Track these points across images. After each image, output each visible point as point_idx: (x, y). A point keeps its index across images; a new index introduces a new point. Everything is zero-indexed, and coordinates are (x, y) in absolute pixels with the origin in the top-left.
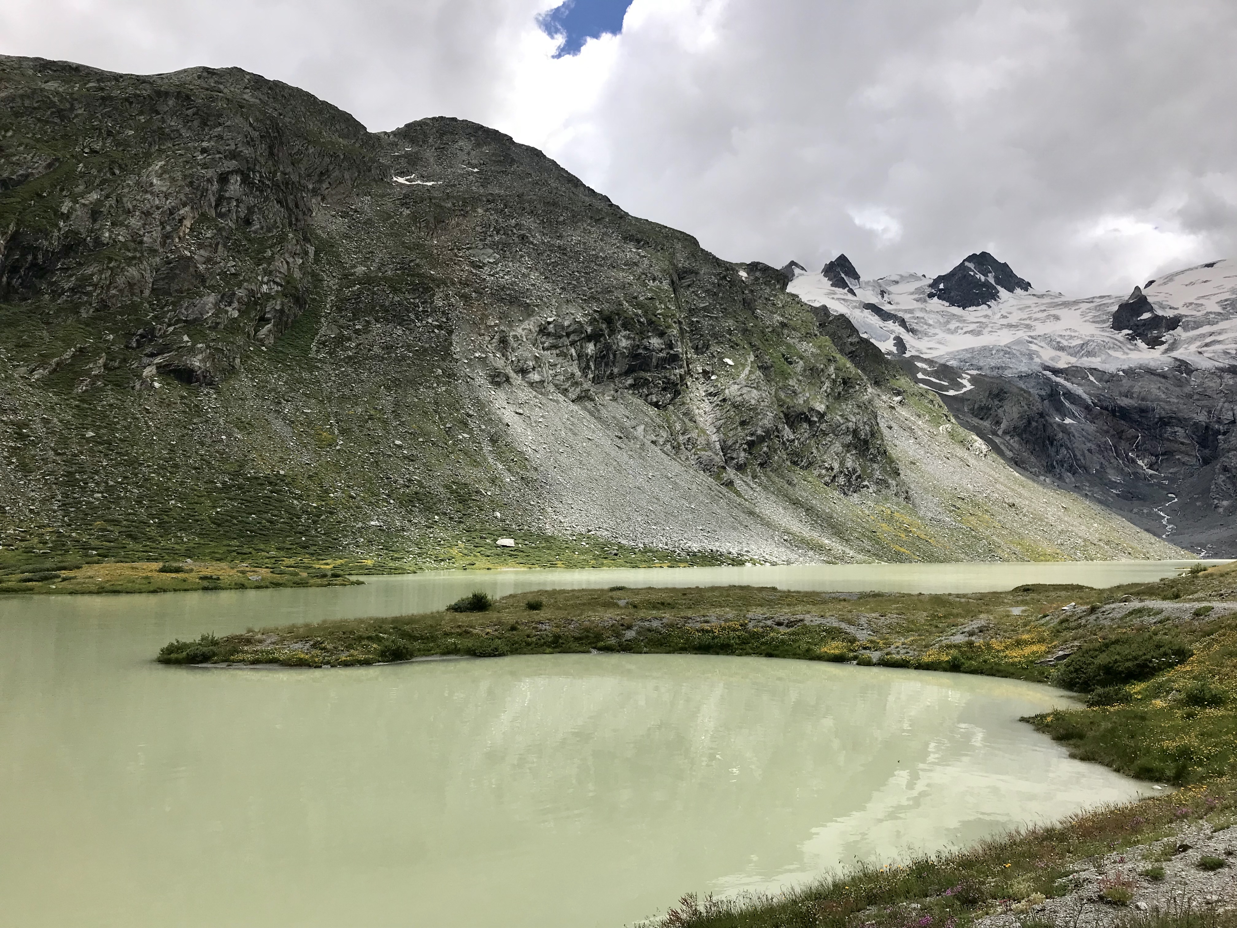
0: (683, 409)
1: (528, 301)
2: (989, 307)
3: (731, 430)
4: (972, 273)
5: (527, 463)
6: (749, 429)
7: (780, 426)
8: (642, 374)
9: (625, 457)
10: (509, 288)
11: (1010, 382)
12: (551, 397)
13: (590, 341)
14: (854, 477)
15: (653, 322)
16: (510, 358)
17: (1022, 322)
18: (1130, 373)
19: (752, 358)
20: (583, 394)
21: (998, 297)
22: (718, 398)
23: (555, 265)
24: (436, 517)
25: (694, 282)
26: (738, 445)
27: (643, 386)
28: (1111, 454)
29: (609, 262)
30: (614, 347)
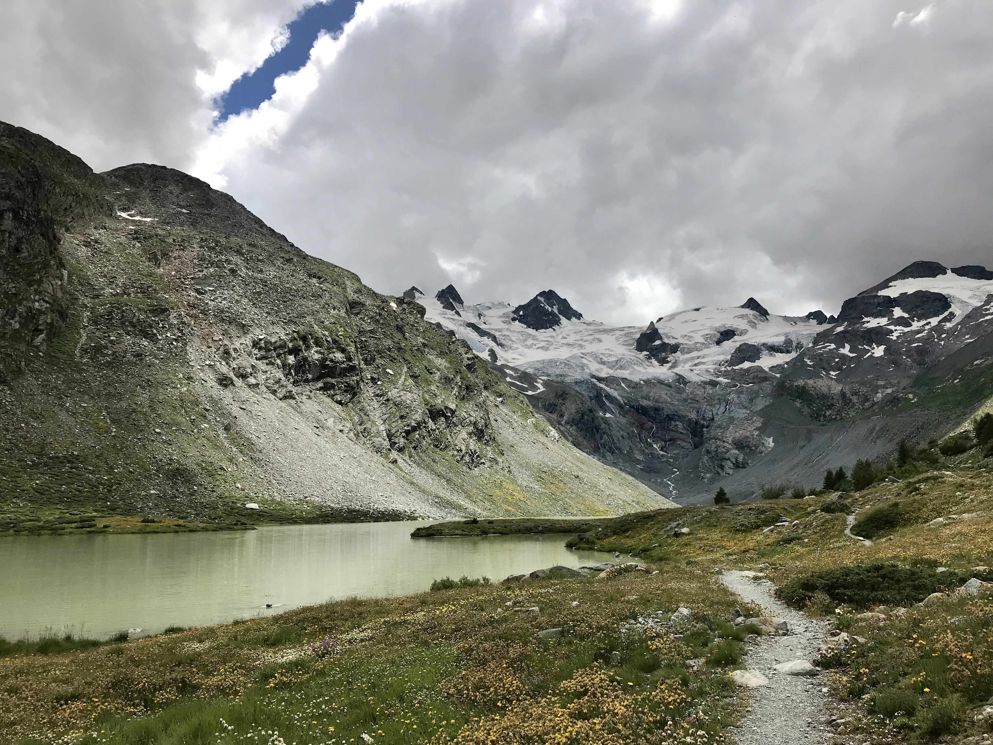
0: (359, 407)
1: (243, 322)
2: (554, 330)
3: (394, 422)
4: (542, 305)
5: (253, 447)
6: (407, 421)
7: (426, 420)
8: (329, 380)
9: (323, 442)
10: (227, 311)
11: (569, 385)
12: (265, 396)
13: (290, 354)
14: (475, 456)
15: (337, 341)
16: (232, 365)
17: (577, 342)
18: (648, 382)
19: (406, 369)
20: (288, 394)
21: (560, 323)
22: (383, 398)
23: (259, 293)
24: (195, 487)
25: (361, 310)
26: (399, 433)
27: (330, 389)
28: (636, 440)
29: (300, 294)
30: (309, 359)
